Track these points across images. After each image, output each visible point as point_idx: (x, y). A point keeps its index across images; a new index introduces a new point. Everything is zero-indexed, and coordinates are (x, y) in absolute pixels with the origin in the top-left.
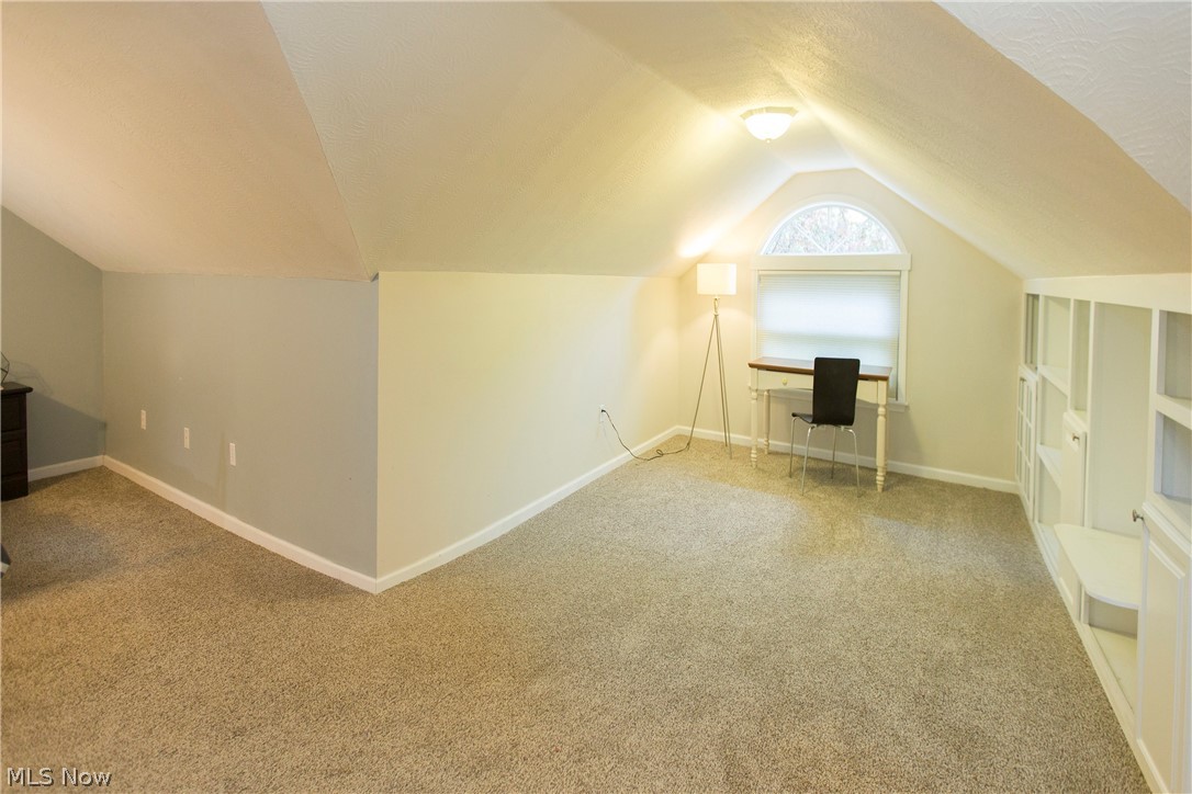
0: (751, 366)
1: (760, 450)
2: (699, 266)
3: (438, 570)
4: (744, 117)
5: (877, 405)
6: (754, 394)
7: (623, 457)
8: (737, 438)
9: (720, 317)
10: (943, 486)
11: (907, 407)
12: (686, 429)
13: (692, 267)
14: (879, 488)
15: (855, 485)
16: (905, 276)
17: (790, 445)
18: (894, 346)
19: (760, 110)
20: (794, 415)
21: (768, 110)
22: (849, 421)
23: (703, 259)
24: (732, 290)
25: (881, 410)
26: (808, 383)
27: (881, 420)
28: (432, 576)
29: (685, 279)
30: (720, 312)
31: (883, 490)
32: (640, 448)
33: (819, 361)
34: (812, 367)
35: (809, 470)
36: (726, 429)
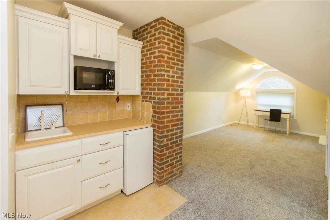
0: (254, 110)
1: (256, 127)
2: (241, 90)
3: (193, 136)
4: (252, 65)
5: (287, 119)
6: (255, 115)
7: (223, 125)
8: (250, 124)
9: (246, 101)
10: (305, 136)
11: (296, 120)
12: (238, 122)
13: (239, 90)
14: (288, 134)
15: (281, 133)
16: (295, 94)
17: (264, 126)
18: (293, 108)
19: (256, 64)
20: (265, 119)
21: (258, 64)
22: (279, 121)
23: (242, 89)
24: (249, 95)
25: (288, 120)
26: (269, 114)
27: (288, 122)
28: (192, 137)
29: (237, 93)
30: (246, 100)
31: (289, 135)
32: (227, 124)
33: (271, 110)
34: (269, 111)
35: (269, 130)
36: (248, 122)
